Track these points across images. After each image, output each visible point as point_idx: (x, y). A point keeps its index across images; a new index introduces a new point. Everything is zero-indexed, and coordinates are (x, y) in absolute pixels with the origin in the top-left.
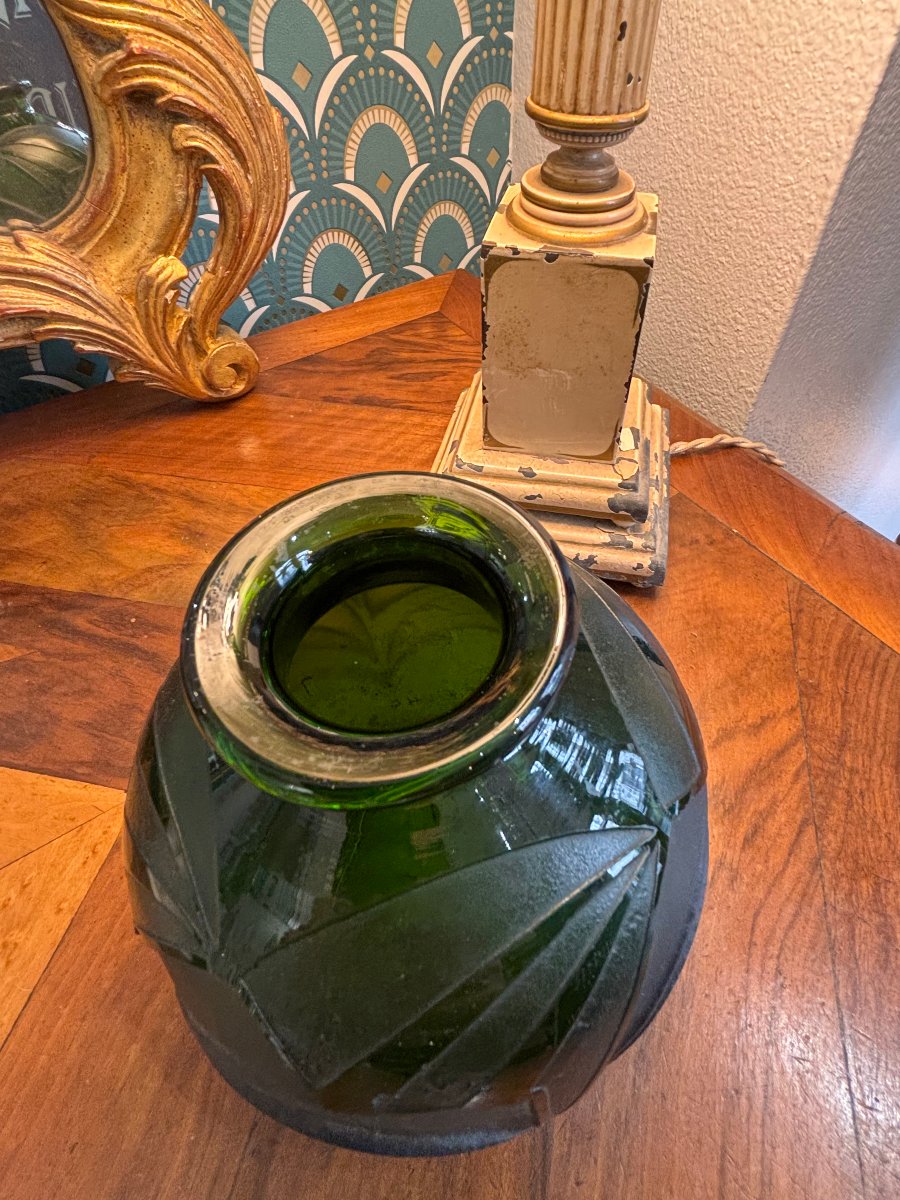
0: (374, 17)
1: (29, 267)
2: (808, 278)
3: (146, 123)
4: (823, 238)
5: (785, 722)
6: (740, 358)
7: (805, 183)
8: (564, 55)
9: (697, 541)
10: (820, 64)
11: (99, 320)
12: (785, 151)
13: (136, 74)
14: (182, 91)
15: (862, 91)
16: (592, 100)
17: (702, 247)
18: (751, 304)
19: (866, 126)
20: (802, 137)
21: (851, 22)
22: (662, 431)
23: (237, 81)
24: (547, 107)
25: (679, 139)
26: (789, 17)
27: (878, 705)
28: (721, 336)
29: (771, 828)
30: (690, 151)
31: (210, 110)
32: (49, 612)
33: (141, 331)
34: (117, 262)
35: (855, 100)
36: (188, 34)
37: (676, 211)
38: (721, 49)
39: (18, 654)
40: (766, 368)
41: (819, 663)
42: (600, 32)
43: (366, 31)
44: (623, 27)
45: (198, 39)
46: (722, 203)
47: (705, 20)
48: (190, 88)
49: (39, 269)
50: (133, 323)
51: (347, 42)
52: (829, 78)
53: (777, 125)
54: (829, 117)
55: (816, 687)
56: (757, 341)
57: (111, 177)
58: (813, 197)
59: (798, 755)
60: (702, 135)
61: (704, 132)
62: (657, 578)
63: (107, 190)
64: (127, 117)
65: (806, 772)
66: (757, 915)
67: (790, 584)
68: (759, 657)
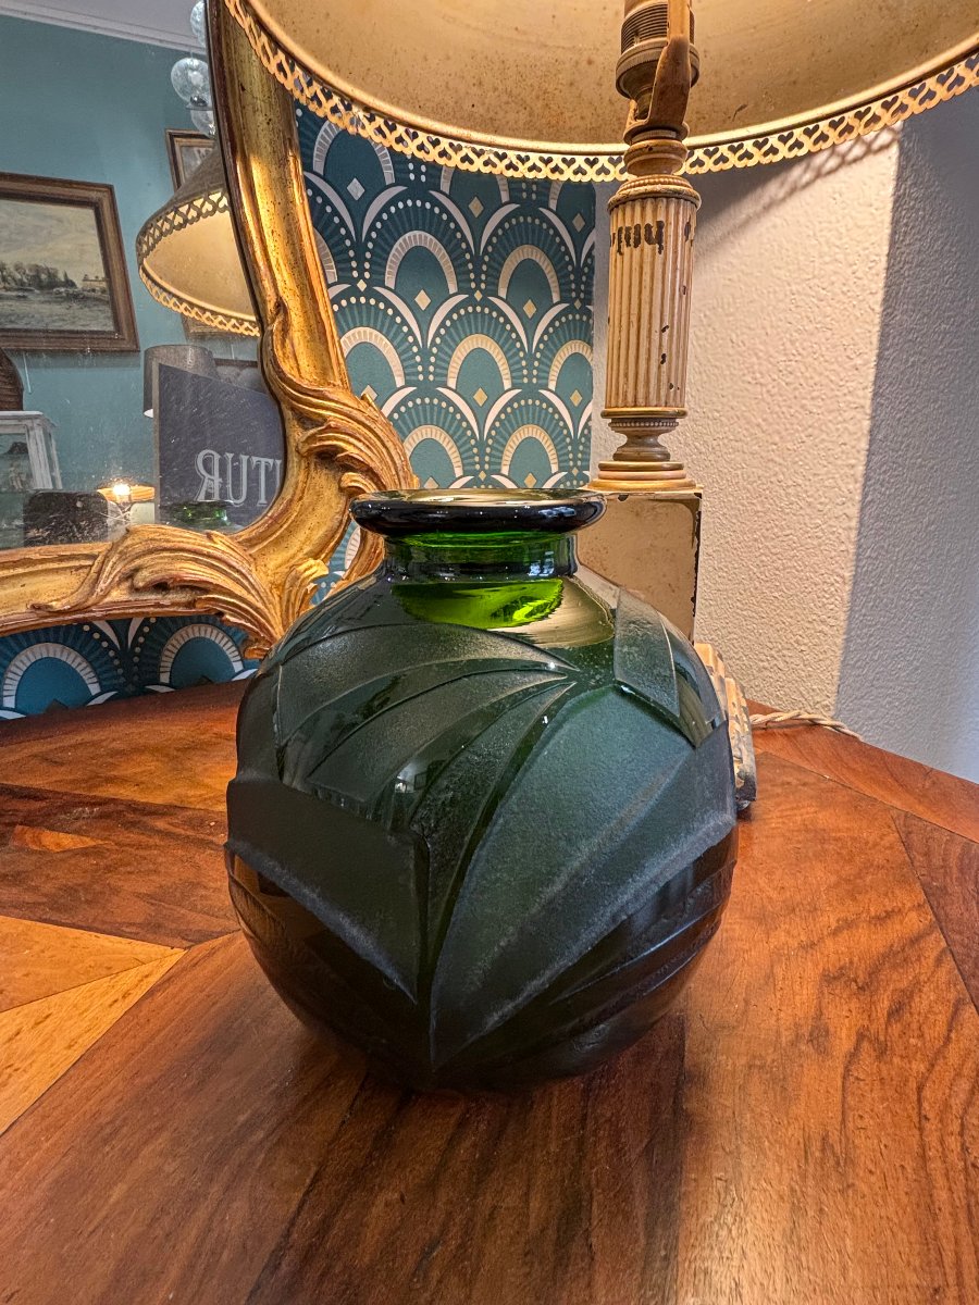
0: (489, 446)
1: (212, 552)
2: (853, 593)
3: (324, 471)
4: (858, 560)
5: (913, 915)
6: (810, 676)
7: (831, 523)
9: (788, 783)
10: (822, 446)
11: (250, 598)
12: (810, 504)
13: (328, 438)
14: (357, 451)
15: (857, 455)
16: (647, 398)
17: (756, 589)
18: (808, 625)
19: (867, 478)
20: (821, 493)
21: (836, 418)
22: (737, 694)
23: (393, 453)
24: (617, 407)
26: (792, 424)
28: (787, 659)
29: (921, 1003)
30: (734, 521)
31: (372, 465)
32: (130, 816)
33: (279, 614)
34: (275, 560)
35: (853, 462)
36: (367, 422)
37: (730, 566)
38: (746, 450)
39: (92, 843)
40: (836, 679)
41: (942, 871)
42: (649, 360)
43: (482, 463)
44: (664, 356)
45: (373, 426)
46: (767, 551)
47: (732, 437)
48: (361, 451)
49: (218, 554)
50: (275, 608)
51: (467, 468)
52: (830, 453)
53: (799, 489)
54: (837, 476)
55: (944, 889)
56: (821, 657)
57: (291, 501)
58: (840, 531)
59: (934, 944)
60: (741, 508)
61: (743, 505)
62: (748, 789)
63: (285, 511)
64: (312, 466)
65: (950, 958)
66: (920, 1089)
67: (894, 813)
68: (872, 865)
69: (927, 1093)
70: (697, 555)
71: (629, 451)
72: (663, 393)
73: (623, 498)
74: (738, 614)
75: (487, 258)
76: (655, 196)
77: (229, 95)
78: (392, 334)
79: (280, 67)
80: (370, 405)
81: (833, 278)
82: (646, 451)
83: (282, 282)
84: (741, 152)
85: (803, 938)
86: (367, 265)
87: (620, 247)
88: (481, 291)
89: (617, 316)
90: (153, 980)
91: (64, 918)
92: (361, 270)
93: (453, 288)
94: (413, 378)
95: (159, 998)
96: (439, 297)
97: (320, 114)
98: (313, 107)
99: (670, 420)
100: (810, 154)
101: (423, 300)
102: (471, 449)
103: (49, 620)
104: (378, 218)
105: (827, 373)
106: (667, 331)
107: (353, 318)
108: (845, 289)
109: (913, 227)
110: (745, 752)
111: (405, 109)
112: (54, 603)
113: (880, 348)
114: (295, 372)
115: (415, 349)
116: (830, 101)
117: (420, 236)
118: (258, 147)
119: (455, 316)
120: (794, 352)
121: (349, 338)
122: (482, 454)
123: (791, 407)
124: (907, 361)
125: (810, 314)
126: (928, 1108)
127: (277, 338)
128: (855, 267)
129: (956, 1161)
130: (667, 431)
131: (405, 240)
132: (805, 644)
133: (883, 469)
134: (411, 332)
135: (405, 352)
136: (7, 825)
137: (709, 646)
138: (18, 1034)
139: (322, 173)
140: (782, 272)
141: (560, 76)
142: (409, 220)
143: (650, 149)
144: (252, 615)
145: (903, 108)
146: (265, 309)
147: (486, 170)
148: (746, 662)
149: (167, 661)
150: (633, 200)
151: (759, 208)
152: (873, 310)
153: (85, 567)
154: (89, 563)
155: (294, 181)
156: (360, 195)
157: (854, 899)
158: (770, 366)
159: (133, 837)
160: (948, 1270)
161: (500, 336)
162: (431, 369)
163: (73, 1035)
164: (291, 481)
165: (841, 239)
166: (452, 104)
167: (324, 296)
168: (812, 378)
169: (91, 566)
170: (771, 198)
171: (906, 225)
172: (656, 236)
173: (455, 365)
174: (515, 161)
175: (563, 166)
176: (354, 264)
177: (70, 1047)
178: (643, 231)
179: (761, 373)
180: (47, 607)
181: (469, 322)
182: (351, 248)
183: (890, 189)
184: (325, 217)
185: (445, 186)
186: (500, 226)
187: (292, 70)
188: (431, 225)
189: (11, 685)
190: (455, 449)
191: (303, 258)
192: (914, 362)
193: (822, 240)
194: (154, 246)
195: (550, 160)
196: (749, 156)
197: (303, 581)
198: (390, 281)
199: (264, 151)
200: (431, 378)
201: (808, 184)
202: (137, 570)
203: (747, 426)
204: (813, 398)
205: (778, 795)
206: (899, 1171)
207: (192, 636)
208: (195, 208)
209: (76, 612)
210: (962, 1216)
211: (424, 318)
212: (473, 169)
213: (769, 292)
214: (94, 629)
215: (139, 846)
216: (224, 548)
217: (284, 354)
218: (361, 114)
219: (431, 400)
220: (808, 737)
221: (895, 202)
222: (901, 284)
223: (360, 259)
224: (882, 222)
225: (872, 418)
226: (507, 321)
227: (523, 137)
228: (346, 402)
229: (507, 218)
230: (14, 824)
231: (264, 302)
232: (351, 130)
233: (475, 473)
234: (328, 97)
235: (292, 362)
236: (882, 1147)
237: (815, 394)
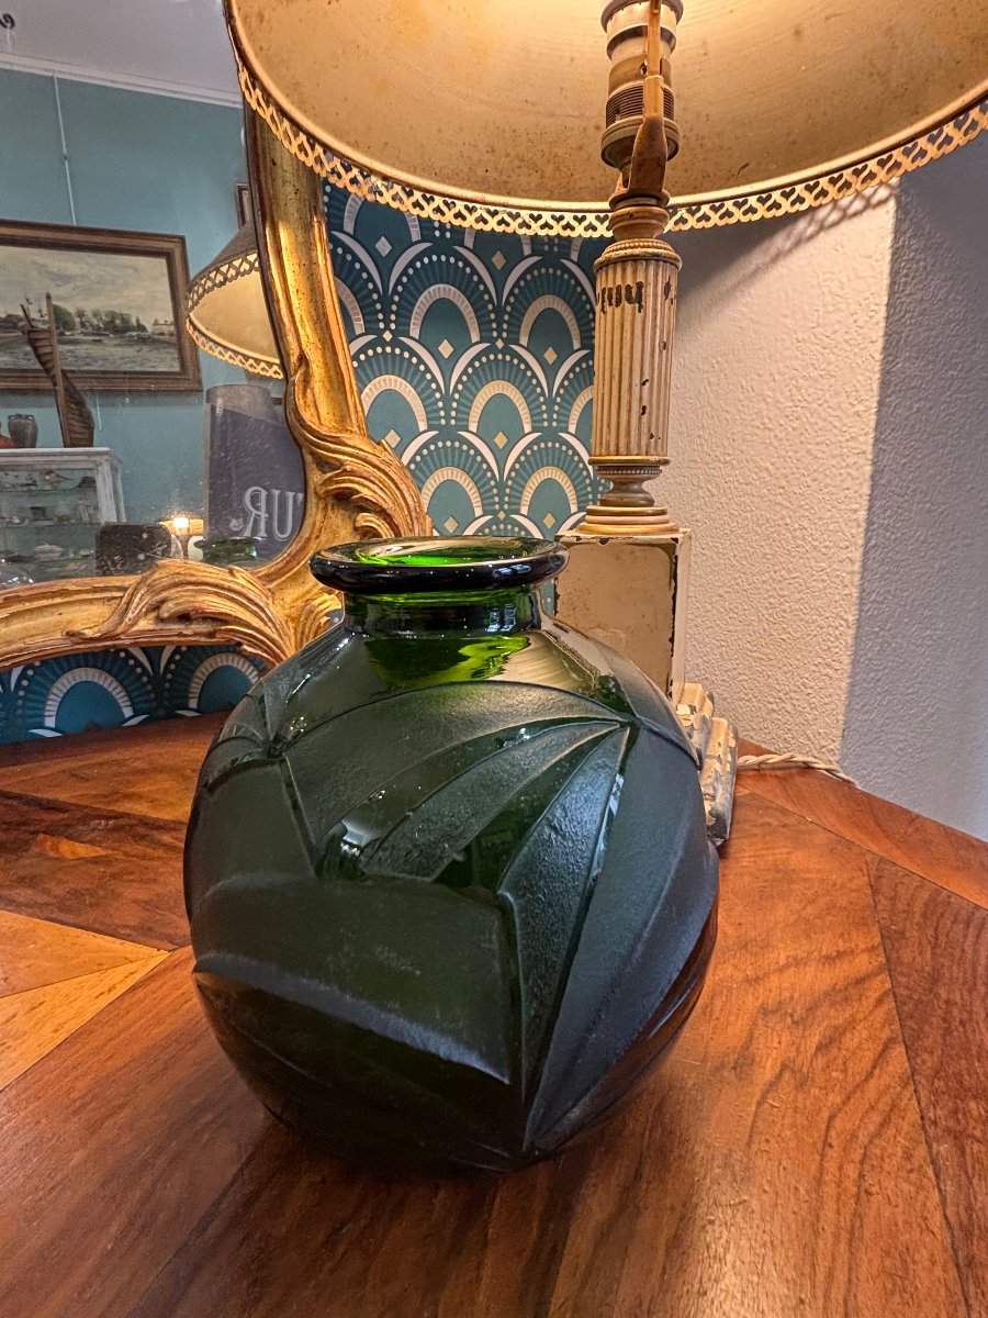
0: (509, 487)
1: (232, 585)
2: (856, 637)
3: (341, 512)
4: (862, 604)
5: (865, 957)
6: (816, 719)
7: (835, 566)
8: (609, 426)
9: (769, 824)
10: (826, 490)
11: (266, 630)
12: (815, 548)
13: (344, 481)
14: (371, 493)
15: (859, 500)
16: (628, 447)
17: (765, 630)
18: (813, 668)
19: (870, 522)
20: (825, 536)
21: (839, 463)
22: (727, 734)
23: (407, 494)
24: (600, 455)
25: (735, 556)
26: (798, 468)
27: (976, 952)
28: (795, 702)
29: (851, 1041)
30: (744, 563)
31: (385, 506)
32: (141, 830)
33: (293, 645)
34: (292, 594)
35: (855, 506)
36: (382, 466)
37: (740, 607)
38: (755, 493)
39: (103, 853)
40: (841, 722)
41: (903, 916)
42: (629, 411)
43: (501, 503)
44: (644, 408)
45: (387, 470)
46: (775, 594)
47: (742, 481)
48: (375, 492)
49: (238, 588)
50: (290, 637)
51: (487, 508)
52: (834, 497)
53: (805, 533)
54: (841, 520)
55: (902, 933)
56: (827, 700)
57: (308, 539)
58: (844, 575)
59: (881, 983)
60: (751, 550)
62: (719, 827)
63: (303, 549)
64: (330, 507)
65: (891, 998)
66: (832, 1118)
67: (869, 858)
68: (834, 906)
69: (837, 1123)
70: (674, 597)
71: (613, 497)
72: (644, 443)
73: (604, 541)
74: (748, 655)
75: (509, 309)
76: (635, 259)
77: (262, 169)
78: (415, 382)
79: (301, 148)
80: (385, 450)
81: (837, 327)
82: (629, 497)
83: (306, 338)
84: (746, 207)
85: (749, 973)
86: (393, 317)
87: (603, 307)
88: (503, 339)
89: (601, 370)
90: (138, 977)
91: (69, 918)
92: (387, 322)
93: (475, 337)
94: (436, 423)
95: (140, 993)
96: (461, 347)
97: (340, 185)
98: (333, 179)
99: (654, 468)
100: (811, 209)
101: (446, 349)
102: (491, 489)
103: (82, 646)
104: (404, 272)
105: (831, 419)
106: (647, 384)
107: (379, 367)
108: (847, 337)
109: (913, 279)
110: (720, 791)
111: (420, 176)
112: (86, 631)
113: (880, 396)
114: (315, 419)
115: (438, 395)
116: (829, 159)
117: (444, 289)
118: (286, 214)
119: (477, 364)
120: (800, 398)
121: (374, 385)
122: (501, 495)
123: (797, 452)
124: (911, 408)
125: (814, 362)
126: (834, 1137)
127: (298, 390)
128: (856, 316)
129: (851, 1187)
130: (649, 479)
131: (429, 293)
132: (811, 688)
133: (888, 513)
134: (434, 379)
135: (428, 398)
136: (32, 833)
137: (700, 686)
138: (14, 1017)
139: (352, 233)
140: (788, 321)
141: (570, 141)
142: (434, 274)
143: (631, 215)
144: (268, 646)
145: (897, 165)
146: (289, 361)
147: (501, 228)
148: (756, 704)
149: (196, 688)
150: (615, 263)
151: (768, 258)
152: (873, 358)
153: (116, 598)
154: (120, 594)
155: (318, 245)
156: (387, 252)
157: (809, 937)
158: (777, 412)
159: (139, 848)
160: (818, 1283)
161: (520, 383)
162: (453, 414)
163: (61, 1020)
164: (309, 521)
165: (843, 289)
166: (466, 170)
167: (345, 351)
168: (816, 423)
169: (122, 597)
170: (778, 249)
171: (906, 275)
172: (636, 296)
173: (476, 410)
174: (528, 220)
175: (574, 223)
176: (381, 316)
177: (56, 1031)
178: (623, 292)
179: (769, 418)
180: (79, 634)
181: (490, 369)
182: (378, 301)
183: (889, 241)
184: (355, 273)
185: (469, 242)
186: (522, 276)
187: (313, 148)
188: (455, 278)
189: (52, 707)
190: (475, 489)
191: (325, 314)
192: (918, 410)
193: (826, 290)
194: (197, 303)
195: (562, 218)
196: (753, 210)
197: (317, 614)
198: (415, 332)
199: (291, 218)
200: (453, 422)
201: (812, 237)
202: (163, 601)
203: (756, 470)
204: (817, 444)
205: (755, 835)
206: (792, 1190)
207: (220, 665)
208: (235, 268)
209: (105, 639)
210: (845, 1236)
211: (447, 366)
212: (487, 228)
213: (776, 340)
214: (129, 656)
215: (144, 857)
216: (244, 583)
217: (305, 403)
218: (379, 183)
219: (453, 443)
220: (799, 780)
221: (894, 254)
222: (902, 332)
223: (386, 311)
224: (881, 273)
225: (874, 464)
226: (528, 367)
227: (535, 198)
228: (362, 447)
229: (529, 270)
230: (36, 833)
231: (288, 355)
232: (370, 198)
233: (495, 513)
234: (348, 169)
235: (313, 410)
236: (781, 1168)
237: (819, 440)
